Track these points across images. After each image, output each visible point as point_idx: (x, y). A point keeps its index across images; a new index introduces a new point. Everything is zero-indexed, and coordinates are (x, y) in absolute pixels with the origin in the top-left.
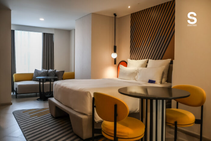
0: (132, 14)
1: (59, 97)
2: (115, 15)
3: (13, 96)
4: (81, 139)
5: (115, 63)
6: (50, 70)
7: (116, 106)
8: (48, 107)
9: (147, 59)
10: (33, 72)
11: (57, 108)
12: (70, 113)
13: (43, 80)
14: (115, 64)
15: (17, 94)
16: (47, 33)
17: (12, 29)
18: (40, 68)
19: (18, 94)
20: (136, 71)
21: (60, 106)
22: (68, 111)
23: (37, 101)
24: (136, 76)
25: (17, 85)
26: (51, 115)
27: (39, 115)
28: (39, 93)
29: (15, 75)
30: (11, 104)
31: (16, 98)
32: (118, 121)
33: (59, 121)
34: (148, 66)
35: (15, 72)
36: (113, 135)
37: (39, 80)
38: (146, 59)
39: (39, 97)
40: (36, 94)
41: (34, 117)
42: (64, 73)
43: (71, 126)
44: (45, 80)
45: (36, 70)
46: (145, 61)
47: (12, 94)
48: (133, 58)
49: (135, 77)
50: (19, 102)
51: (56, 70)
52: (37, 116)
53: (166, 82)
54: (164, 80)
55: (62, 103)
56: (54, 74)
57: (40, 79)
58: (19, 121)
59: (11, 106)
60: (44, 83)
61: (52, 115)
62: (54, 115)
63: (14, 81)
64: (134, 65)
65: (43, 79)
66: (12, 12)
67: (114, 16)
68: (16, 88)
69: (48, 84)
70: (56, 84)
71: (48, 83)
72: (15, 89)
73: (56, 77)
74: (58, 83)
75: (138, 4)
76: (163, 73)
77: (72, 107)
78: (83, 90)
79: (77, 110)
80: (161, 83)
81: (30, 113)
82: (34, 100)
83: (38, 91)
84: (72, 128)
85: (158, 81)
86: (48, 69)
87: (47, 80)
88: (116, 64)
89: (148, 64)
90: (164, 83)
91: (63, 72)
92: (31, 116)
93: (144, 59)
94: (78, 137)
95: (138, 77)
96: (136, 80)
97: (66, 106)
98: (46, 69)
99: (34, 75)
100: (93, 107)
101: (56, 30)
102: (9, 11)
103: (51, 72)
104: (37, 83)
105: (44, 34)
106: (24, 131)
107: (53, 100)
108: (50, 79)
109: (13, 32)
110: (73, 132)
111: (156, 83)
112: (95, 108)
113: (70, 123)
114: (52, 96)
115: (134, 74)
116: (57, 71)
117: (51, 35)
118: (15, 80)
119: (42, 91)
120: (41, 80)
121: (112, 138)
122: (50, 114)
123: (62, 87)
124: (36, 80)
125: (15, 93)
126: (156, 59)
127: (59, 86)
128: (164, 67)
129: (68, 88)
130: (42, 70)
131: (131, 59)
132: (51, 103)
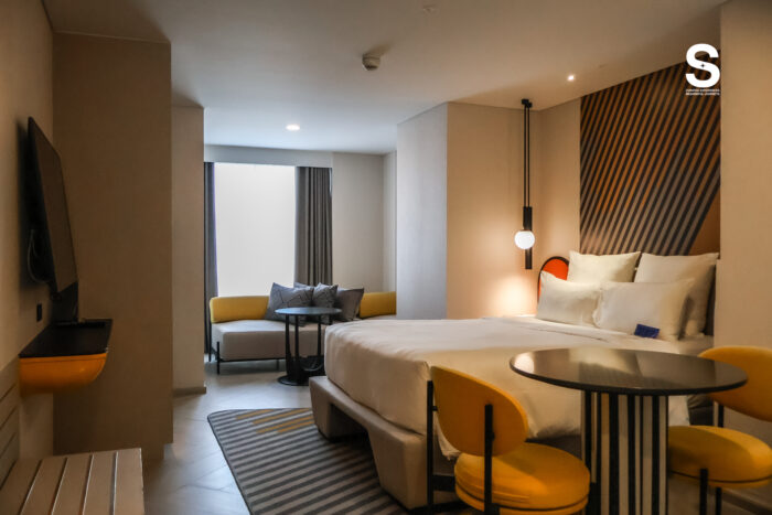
0: (584, 98)
1: (341, 376)
2: (527, 103)
3: (208, 366)
4: (403, 508)
5: (529, 265)
6: (321, 287)
7: (489, 410)
8: (308, 404)
9: (638, 253)
10: (266, 292)
11: (336, 411)
12: (371, 426)
13: (298, 321)
14: (527, 268)
15: (219, 360)
16: (310, 168)
17: (206, 159)
18: (288, 281)
19: (222, 361)
20: (595, 292)
21: (342, 405)
22: (365, 421)
23: (279, 384)
24: (595, 313)
25: (219, 332)
26: (317, 432)
27: (283, 427)
28: (284, 360)
29: (215, 302)
30: (203, 391)
31: (218, 372)
32: (496, 455)
33: (340, 450)
34: (638, 278)
35: (214, 294)
36: (482, 497)
37: (284, 317)
38: (635, 250)
39: (284, 374)
40: (278, 363)
41: (268, 435)
42: (365, 295)
43: (373, 466)
44: (303, 318)
45: (274, 285)
46: (630, 260)
47: (206, 359)
48: (588, 250)
49: (592, 313)
50: (224, 385)
51: (336, 287)
52: (274, 433)
53: (702, 335)
54: (691, 327)
55: (348, 395)
56: (330, 299)
57: (288, 316)
58: (226, 444)
59: (203, 397)
60: (300, 329)
61: (320, 431)
62: (324, 431)
63: (212, 319)
64: (593, 272)
65: (296, 316)
66: (206, 112)
67: (523, 107)
68: (218, 343)
69: (311, 333)
70: (331, 335)
71: (313, 328)
72: (214, 346)
73: (338, 311)
74: (338, 332)
75: (601, 67)
76: (688, 304)
77: (378, 409)
78: (408, 358)
79: (388, 419)
80: (681, 335)
81: (256, 422)
82: (271, 382)
83: (283, 353)
84: (376, 475)
85: (668, 328)
86: (315, 285)
87: (310, 319)
88: (531, 268)
89: (640, 270)
90: (692, 338)
91: (361, 291)
92: (260, 431)
93: (627, 252)
94: (394, 501)
95: (603, 314)
96: (594, 324)
97: (362, 404)
98: (309, 284)
99: (270, 302)
100: (431, 409)
101: (339, 155)
102: (199, 109)
103: (323, 293)
104: (279, 328)
105: (302, 170)
106: (239, 474)
107: (324, 383)
108: (319, 316)
109: (210, 166)
110: (378, 484)
111: (661, 338)
112: (435, 413)
113: (372, 458)
114: (321, 372)
115: (586, 304)
116: (339, 289)
117: (324, 173)
118: (215, 319)
119: (293, 354)
120: (292, 319)
121: (480, 506)
122: (315, 427)
123: (350, 344)
124: (278, 319)
125: (213, 358)
126: (667, 254)
127: (340, 340)
128: (691, 281)
129: (366, 347)
130: (295, 286)
131: (584, 253)
132: (318, 394)
